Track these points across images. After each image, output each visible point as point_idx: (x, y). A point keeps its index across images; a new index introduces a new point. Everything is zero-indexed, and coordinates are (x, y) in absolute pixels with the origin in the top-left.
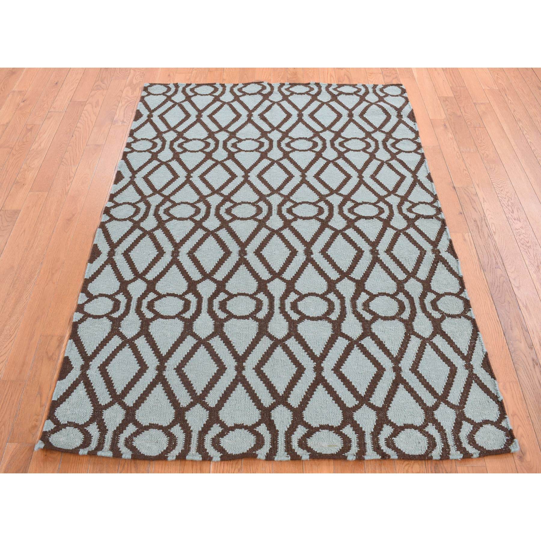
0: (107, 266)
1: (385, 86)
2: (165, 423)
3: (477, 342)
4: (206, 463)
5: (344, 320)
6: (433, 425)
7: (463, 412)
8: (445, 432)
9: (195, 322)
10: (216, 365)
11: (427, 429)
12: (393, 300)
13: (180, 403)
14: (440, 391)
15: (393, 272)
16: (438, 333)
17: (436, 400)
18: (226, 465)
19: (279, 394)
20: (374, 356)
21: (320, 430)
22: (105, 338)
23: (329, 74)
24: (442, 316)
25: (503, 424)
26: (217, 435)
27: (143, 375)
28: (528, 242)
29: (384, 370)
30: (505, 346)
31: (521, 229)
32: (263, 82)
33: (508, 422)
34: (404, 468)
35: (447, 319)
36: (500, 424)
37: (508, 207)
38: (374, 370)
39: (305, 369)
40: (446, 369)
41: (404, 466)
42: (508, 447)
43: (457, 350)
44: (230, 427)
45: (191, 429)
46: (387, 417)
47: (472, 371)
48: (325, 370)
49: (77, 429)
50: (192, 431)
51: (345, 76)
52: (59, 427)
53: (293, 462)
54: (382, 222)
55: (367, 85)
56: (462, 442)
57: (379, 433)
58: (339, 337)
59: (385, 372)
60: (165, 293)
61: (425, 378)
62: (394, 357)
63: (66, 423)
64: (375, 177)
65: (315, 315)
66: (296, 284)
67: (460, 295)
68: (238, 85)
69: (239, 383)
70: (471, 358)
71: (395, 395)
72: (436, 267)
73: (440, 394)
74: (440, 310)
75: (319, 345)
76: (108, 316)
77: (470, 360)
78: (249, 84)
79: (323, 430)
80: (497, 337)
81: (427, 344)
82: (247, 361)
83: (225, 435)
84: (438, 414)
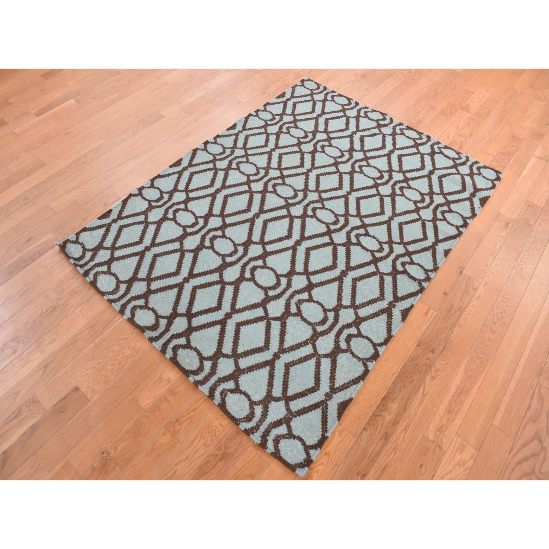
0: (176, 174)
1: (485, 167)
2: (121, 279)
3: (354, 386)
4: (120, 315)
5: (276, 300)
6: (262, 408)
7: (291, 419)
8: (266, 419)
9: (189, 237)
10: (176, 269)
11: (255, 407)
12: (323, 313)
13: (138, 274)
14: (290, 393)
15: (342, 295)
16: (331, 358)
17: (282, 396)
18: (128, 325)
19: (191, 311)
20: (271, 336)
21: (193, 350)
22: (138, 212)
23: (448, 135)
24: (346, 350)
25: (312, 452)
26: (139, 305)
27: (136, 246)
28: (482, 353)
29: (268, 349)
30: (373, 407)
31: (487, 340)
32: (387, 115)
33: (315, 453)
34: (217, 415)
35: (348, 355)
36: (309, 450)
37: (495, 316)
38: (262, 344)
39: (221, 309)
40: (311, 383)
41: (218, 414)
42: (296, 467)
43: (332, 379)
44: (149, 307)
45: (130, 292)
46: (238, 378)
47: (328, 400)
48: (231, 319)
49: (82, 249)
50: (129, 293)
51: (460, 143)
52: (76, 242)
53: (160, 353)
54: (372, 258)
55: (470, 158)
56: (270, 435)
57: (224, 382)
58: (261, 308)
59: (267, 351)
60: (190, 210)
61: (290, 376)
62: (284, 347)
63: (81, 242)
64: (403, 225)
65: (261, 283)
66: (269, 257)
67: (377, 347)
68: (368, 108)
69: (178, 288)
70: (338, 392)
71: (258, 370)
72: (380, 315)
73: (288, 395)
74: (350, 344)
75: (244, 303)
76: (150, 202)
77: (335, 393)
78: (376, 111)
79: (194, 352)
80: (374, 396)
81: (315, 358)
82: (194, 279)
83: (142, 309)
84: (273, 405)
